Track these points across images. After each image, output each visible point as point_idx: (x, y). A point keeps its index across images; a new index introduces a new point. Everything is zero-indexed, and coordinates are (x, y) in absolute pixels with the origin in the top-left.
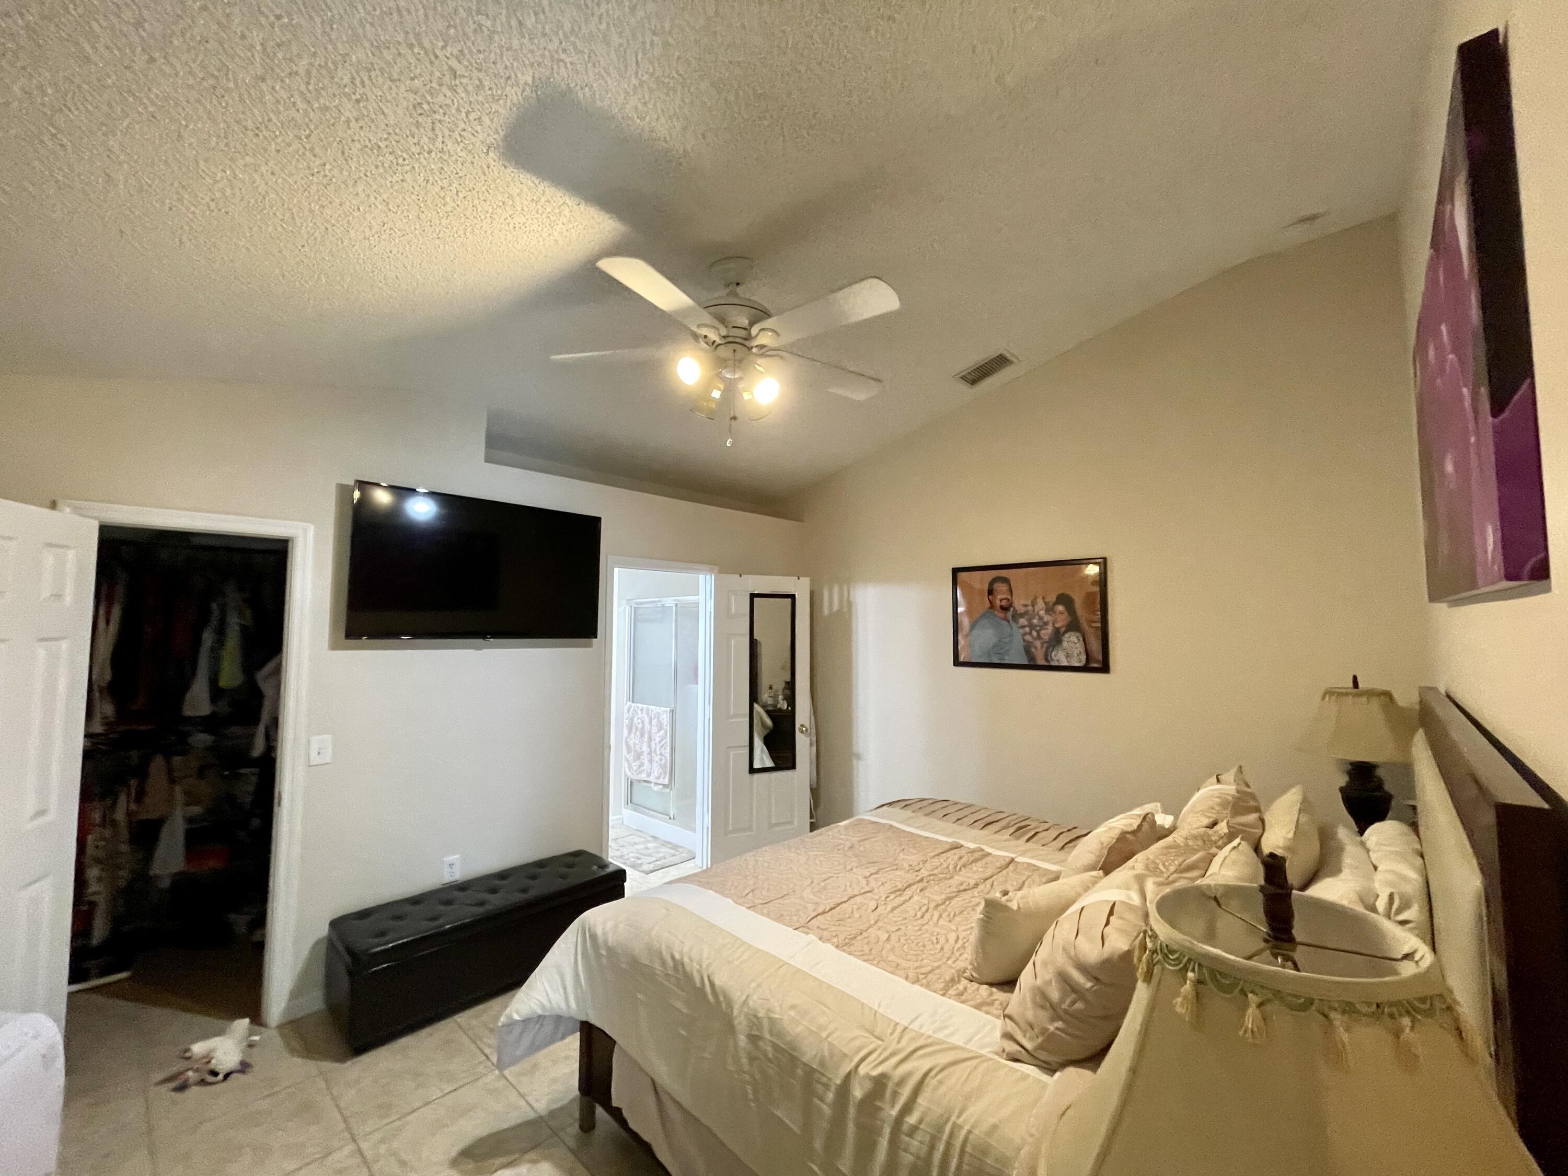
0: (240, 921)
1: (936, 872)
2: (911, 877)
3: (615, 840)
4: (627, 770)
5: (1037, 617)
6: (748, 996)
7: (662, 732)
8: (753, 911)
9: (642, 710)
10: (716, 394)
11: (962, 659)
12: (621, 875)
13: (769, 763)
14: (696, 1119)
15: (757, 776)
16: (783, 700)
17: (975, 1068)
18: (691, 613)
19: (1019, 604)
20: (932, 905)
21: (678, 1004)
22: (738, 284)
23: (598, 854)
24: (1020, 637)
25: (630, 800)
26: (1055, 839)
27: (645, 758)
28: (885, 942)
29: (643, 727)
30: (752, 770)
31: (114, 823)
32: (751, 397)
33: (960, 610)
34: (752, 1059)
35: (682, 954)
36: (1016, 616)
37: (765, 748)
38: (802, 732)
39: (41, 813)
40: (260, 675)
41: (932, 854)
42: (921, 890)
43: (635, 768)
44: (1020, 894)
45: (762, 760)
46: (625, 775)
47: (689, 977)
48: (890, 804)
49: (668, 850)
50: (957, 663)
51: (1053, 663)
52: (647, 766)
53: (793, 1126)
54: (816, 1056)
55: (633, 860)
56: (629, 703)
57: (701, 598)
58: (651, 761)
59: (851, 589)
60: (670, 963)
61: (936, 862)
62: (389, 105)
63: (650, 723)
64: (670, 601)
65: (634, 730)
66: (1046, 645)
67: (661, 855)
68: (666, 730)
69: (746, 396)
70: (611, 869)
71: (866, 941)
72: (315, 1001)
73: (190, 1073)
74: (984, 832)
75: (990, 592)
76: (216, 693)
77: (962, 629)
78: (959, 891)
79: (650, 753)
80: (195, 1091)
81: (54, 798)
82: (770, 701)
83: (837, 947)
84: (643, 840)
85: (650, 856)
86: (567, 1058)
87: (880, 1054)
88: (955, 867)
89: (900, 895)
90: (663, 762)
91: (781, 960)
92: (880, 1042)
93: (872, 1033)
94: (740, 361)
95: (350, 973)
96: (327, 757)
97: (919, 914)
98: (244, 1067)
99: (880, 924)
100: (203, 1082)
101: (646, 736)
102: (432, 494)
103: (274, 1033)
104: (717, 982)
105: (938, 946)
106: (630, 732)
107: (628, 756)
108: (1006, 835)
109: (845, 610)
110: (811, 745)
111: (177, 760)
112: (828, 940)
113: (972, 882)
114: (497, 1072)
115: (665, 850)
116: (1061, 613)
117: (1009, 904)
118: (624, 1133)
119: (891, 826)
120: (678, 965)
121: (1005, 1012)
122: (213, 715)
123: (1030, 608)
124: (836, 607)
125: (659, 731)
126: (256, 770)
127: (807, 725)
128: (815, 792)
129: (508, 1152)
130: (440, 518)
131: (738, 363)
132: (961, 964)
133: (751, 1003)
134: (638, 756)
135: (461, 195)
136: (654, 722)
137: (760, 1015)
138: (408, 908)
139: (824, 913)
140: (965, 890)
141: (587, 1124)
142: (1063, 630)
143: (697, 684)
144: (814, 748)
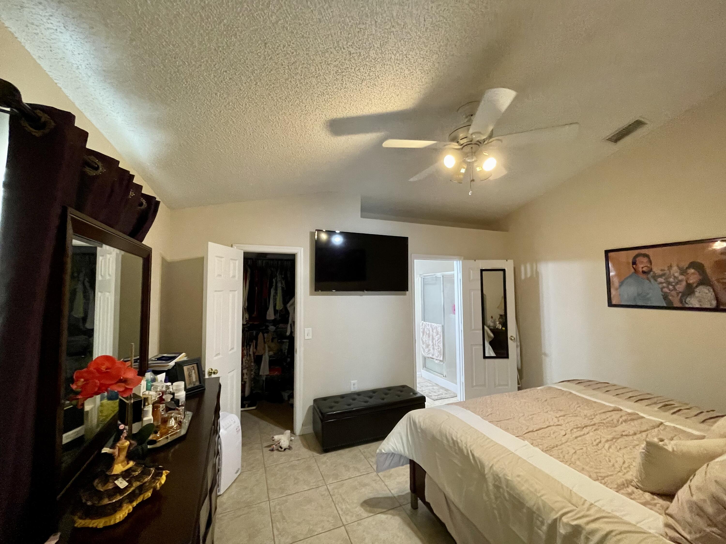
0: (285, 395)
1: (604, 421)
2: (586, 422)
3: (419, 383)
4: (423, 352)
5: (673, 277)
6: (493, 465)
7: (438, 336)
8: (492, 423)
9: (428, 325)
10: (463, 171)
11: (614, 302)
12: (423, 399)
13: (493, 354)
14: (468, 519)
15: (487, 360)
16: (499, 324)
17: (645, 539)
18: (451, 279)
19: (657, 270)
20: (603, 440)
21: (456, 461)
22: (472, 115)
23: (412, 388)
24: (660, 290)
25: (425, 366)
26: (696, 415)
27: (431, 347)
28: (573, 454)
29: (429, 333)
30: (485, 357)
31: (250, 355)
32: (481, 169)
33: (612, 274)
34: (496, 498)
35: (457, 438)
36: (655, 277)
37: (490, 347)
38: (512, 340)
39: (232, 349)
40: (288, 305)
41: (600, 412)
42: (595, 430)
43: (426, 351)
44: (673, 442)
45: (489, 353)
46: (422, 354)
47: (461, 450)
48: (569, 381)
49: (443, 391)
50: (610, 304)
51: (687, 306)
52: (432, 351)
53: (522, 538)
54: (534, 505)
55: (427, 393)
56: (422, 322)
57: (455, 272)
58: (433, 349)
59: (538, 265)
60: (451, 441)
61: (603, 416)
62: (327, 75)
63: (433, 331)
64: (439, 275)
65: (425, 334)
66: (680, 294)
67: (441, 393)
68: (440, 335)
69: (478, 169)
70: (418, 395)
71: (561, 451)
72: (310, 429)
73: (274, 446)
74: (636, 404)
75: (634, 263)
76: (276, 311)
77: (613, 284)
78: (622, 435)
79: (433, 345)
80: (275, 452)
81: (235, 344)
82: (492, 324)
83: (542, 450)
84: (431, 385)
85: (435, 392)
86: (404, 475)
87: (576, 514)
88: (618, 421)
89: (581, 430)
90: (439, 350)
91: (510, 451)
92: (575, 508)
93: (570, 502)
94: (475, 153)
95: (322, 421)
96: (310, 337)
97: (595, 443)
98: (290, 448)
99: (568, 444)
100: (278, 450)
101: (431, 337)
102: (342, 233)
103: (298, 438)
104: (476, 455)
105: (611, 464)
106: (423, 335)
107: (423, 346)
108: (656, 408)
109: (535, 276)
110: (517, 346)
111: (266, 335)
112: (537, 446)
113: (632, 432)
114: (375, 473)
115: (442, 391)
116: (693, 274)
117: (665, 447)
118: (432, 515)
119: (571, 393)
120: (455, 443)
121: (667, 512)
122: (275, 319)
123: (667, 272)
124: (529, 275)
125: (437, 335)
126: (288, 340)
127: (515, 336)
128: (520, 371)
129: (382, 508)
130: (345, 243)
131: (474, 153)
132: (629, 477)
133: (494, 468)
134: (428, 346)
135: (352, 104)
136: (435, 331)
137: (500, 476)
138: (340, 399)
139: (533, 431)
140: (626, 435)
141: (415, 507)
142: (695, 285)
143: (455, 314)
144: (519, 349)
